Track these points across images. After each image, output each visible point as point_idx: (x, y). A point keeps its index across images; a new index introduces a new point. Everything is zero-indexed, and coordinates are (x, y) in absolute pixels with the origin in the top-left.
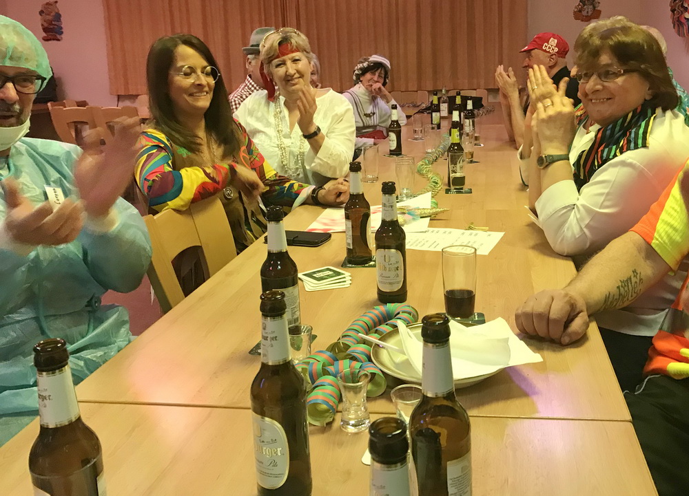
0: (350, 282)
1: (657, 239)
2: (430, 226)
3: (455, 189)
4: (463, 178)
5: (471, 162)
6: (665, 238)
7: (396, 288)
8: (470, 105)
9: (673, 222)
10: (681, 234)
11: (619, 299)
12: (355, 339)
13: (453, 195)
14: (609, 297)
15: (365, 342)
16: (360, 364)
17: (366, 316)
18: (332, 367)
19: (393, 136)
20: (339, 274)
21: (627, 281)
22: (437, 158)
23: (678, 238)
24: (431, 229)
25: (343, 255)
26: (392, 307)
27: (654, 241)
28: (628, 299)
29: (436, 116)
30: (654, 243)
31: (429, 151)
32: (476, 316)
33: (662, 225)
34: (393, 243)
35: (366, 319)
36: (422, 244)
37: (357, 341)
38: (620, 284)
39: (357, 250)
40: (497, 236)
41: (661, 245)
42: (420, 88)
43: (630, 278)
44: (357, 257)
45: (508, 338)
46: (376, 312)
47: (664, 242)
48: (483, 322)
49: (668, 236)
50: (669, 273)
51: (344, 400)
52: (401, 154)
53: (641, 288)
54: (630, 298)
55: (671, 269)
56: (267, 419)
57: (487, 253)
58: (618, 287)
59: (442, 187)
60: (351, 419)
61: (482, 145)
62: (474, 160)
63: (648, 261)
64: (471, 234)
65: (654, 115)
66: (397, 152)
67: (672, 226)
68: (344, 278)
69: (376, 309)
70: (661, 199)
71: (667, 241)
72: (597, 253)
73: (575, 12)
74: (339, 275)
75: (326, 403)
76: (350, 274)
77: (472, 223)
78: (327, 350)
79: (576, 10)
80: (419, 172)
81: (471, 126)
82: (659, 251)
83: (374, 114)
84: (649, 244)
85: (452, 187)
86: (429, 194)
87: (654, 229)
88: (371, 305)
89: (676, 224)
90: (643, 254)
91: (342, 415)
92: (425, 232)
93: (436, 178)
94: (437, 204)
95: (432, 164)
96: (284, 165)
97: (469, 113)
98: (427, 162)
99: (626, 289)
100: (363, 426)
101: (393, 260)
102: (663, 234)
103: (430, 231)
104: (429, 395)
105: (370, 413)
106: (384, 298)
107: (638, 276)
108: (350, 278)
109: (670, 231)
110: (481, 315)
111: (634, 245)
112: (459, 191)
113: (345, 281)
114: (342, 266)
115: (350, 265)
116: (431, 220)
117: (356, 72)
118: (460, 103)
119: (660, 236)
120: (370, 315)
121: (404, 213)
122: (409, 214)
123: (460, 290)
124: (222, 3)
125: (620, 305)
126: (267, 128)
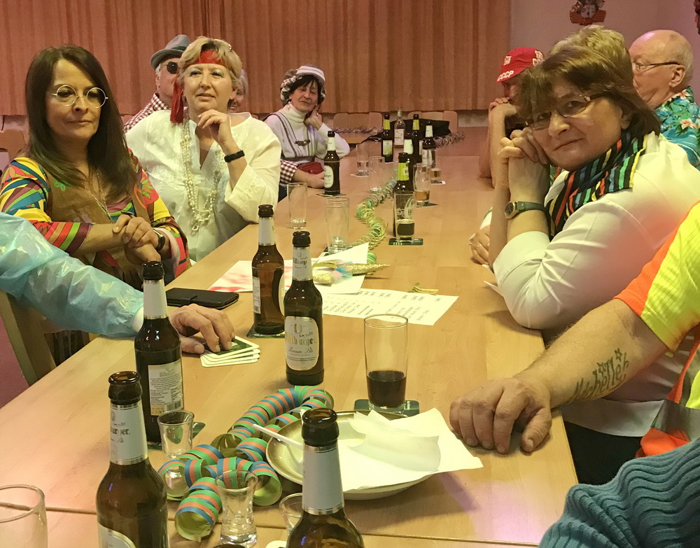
0: (258, 356)
1: (649, 310)
2: (364, 286)
3: (402, 239)
4: (412, 225)
5: (427, 204)
6: (659, 308)
7: (310, 365)
8: (429, 132)
9: (670, 288)
10: (681, 304)
11: (595, 387)
12: (250, 431)
13: (398, 247)
14: (581, 385)
15: (261, 436)
16: (251, 463)
17: (266, 401)
18: (215, 465)
19: (329, 171)
20: (244, 346)
21: (607, 364)
22: (383, 200)
23: (676, 309)
24: (365, 290)
25: (250, 322)
26: (300, 390)
27: (644, 312)
28: (608, 388)
29: (387, 145)
30: (645, 314)
31: (375, 189)
32: (409, 406)
33: (656, 291)
34: (307, 309)
35: (265, 406)
36: (351, 309)
37: (252, 433)
38: (597, 368)
39: (267, 315)
40: (448, 301)
41: (654, 318)
42: (372, 110)
43: (611, 361)
44: (266, 326)
45: (438, 436)
46: (280, 397)
47: (658, 313)
48: (417, 412)
49: (664, 305)
50: (667, 354)
51: (224, 509)
52: (338, 193)
53: (627, 373)
54: (611, 387)
55: (668, 349)
56: (115, 533)
57: (432, 324)
58: (595, 373)
59: (385, 236)
60: (233, 534)
61: (444, 183)
62: (430, 201)
63: (636, 339)
64: (414, 298)
65: (642, 150)
66: (335, 190)
67: (668, 293)
68: (252, 351)
69: (281, 393)
70: (656, 258)
71: (661, 313)
72: (570, 327)
73: (571, 13)
74: (246, 348)
75: (202, 512)
76: (258, 346)
77: (418, 284)
78: (213, 444)
79: (573, 11)
80: (359, 217)
81: (431, 158)
82: (651, 326)
83: (308, 141)
84: (638, 316)
85: (398, 237)
86: (366, 245)
87: (646, 297)
88: (276, 387)
89: (673, 290)
90: (630, 329)
91: (222, 529)
92: (357, 294)
93: (378, 225)
94: (375, 259)
95: (376, 206)
96: (191, 207)
97: (428, 142)
98: (370, 204)
99: (606, 374)
100: (248, 542)
101: (305, 331)
102: (657, 303)
103: (363, 293)
104: (311, 512)
105: (257, 526)
106: (295, 378)
107: (622, 358)
108: (259, 351)
109: (666, 299)
110: (415, 404)
111: (619, 317)
112: (407, 242)
113: (252, 355)
114: (247, 336)
115: (258, 335)
116: (366, 278)
117: (284, 90)
118: (418, 129)
119: (652, 305)
120: (273, 400)
121: (332, 269)
122: (339, 270)
123: (387, 371)
124: (129, 3)
125: (598, 394)
126: (170, 160)
